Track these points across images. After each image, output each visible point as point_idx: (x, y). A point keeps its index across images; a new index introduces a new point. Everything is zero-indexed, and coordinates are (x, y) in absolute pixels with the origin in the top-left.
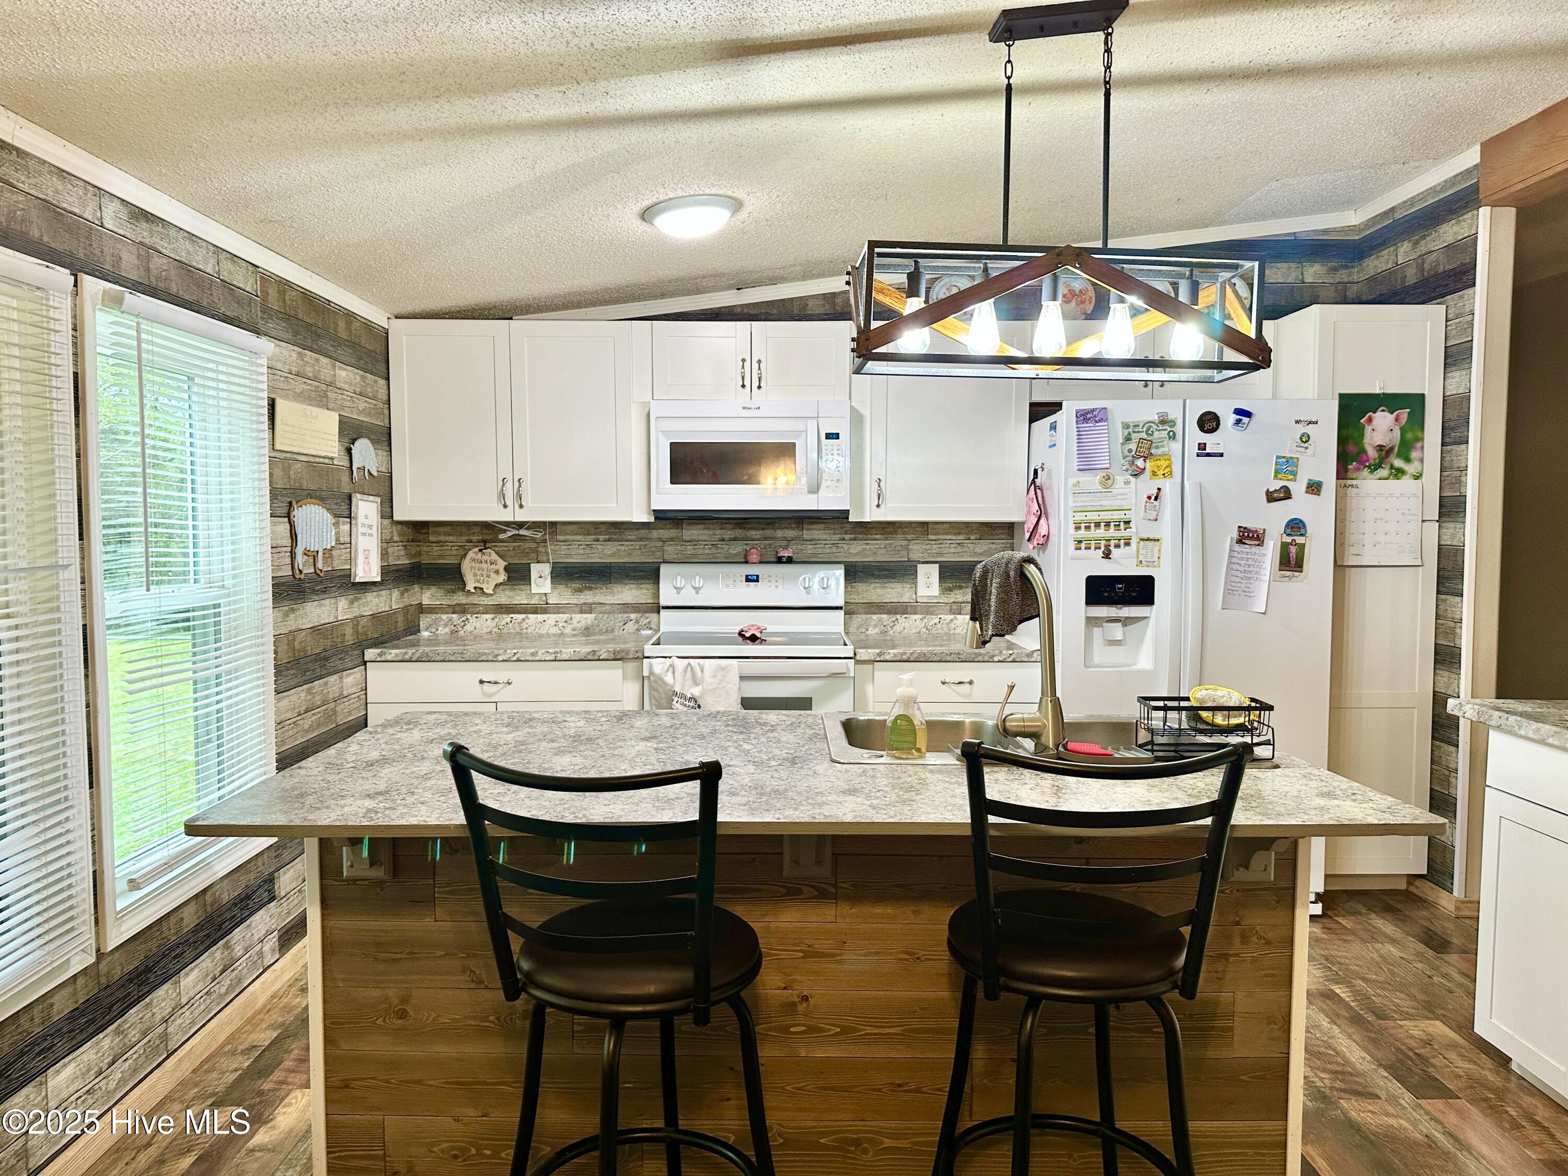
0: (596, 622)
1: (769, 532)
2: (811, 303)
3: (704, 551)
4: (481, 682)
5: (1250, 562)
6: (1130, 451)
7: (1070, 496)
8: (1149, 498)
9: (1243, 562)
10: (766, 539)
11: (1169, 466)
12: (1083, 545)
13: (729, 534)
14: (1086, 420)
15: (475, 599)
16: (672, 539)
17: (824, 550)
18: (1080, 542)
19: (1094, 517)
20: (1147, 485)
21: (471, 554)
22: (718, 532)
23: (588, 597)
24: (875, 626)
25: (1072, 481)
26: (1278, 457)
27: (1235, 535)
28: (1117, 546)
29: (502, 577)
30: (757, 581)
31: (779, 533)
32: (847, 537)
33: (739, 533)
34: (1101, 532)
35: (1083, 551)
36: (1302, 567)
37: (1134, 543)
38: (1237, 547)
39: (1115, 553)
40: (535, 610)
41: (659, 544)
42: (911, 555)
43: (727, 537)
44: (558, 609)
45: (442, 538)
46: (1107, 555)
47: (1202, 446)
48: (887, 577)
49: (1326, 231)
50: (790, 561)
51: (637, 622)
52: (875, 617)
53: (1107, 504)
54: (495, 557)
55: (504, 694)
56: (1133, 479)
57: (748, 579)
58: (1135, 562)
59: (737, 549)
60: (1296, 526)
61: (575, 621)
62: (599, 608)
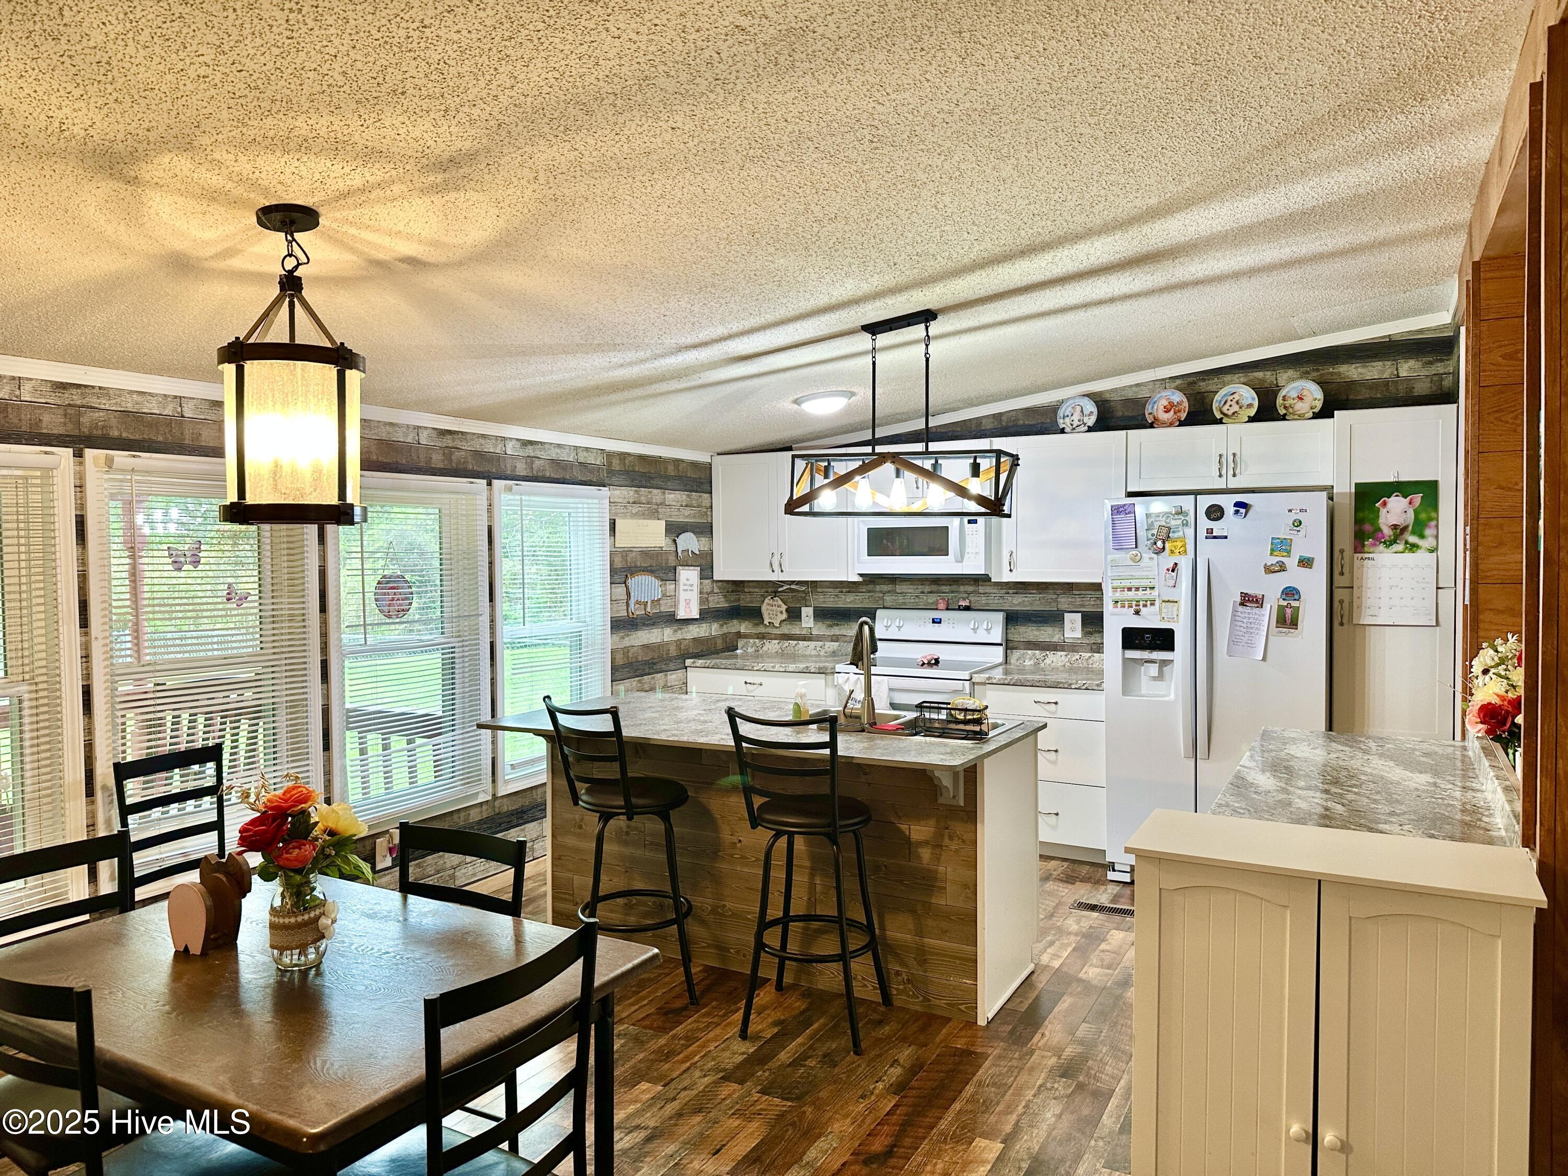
0: (840, 648)
1: (954, 587)
2: (984, 421)
3: (910, 600)
4: (746, 683)
5: (1251, 620)
6: (1153, 535)
7: (1109, 568)
8: (1168, 570)
9: (1245, 621)
10: (952, 592)
11: (1184, 546)
12: (1119, 604)
13: (927, 589)
14: (1119, 513)
15: (770, 630)
16: (889, 592)
17: (994, 601)
18: (1117, 602)
19: (1127, 583)
20: (1167, 560)
21: (767, 601)
22: (920, 587)
23: (836, 631)
24: (1030, 659)
25: (1110, 557)
26: (1273, 538)
27: (1238, 599)
28: (1145, 606)
29: (784, 616)
30: (940, 623)
31: (962, 588)
32: (1011, 591)
33: (934, 588)
34: (1131, 595)
35: (1119, 610)
36: (1296, 625)
37: (1157, 603)
38: (1240, 608)
39: (1144, 611)
40: (804, 639)
41: (881, 595)
42: (1059, 606)
43: (926, 591)
44: (818, 638)
45: (751, 590)
46: (1137, 613)
47: (1210, 531)
48: (1041, 622)
49: (1421, 331)
50: (967, 608)
52: (1030, 652)
53: (1136, 574)
54: (780, 602)
55: (758, 691)
56: (1155, 556)
57: (934, 622)
58: (1159, 617)
59: (932, 599)
60: (1290, 593)
61: (826, 647)
62: (843, 638)
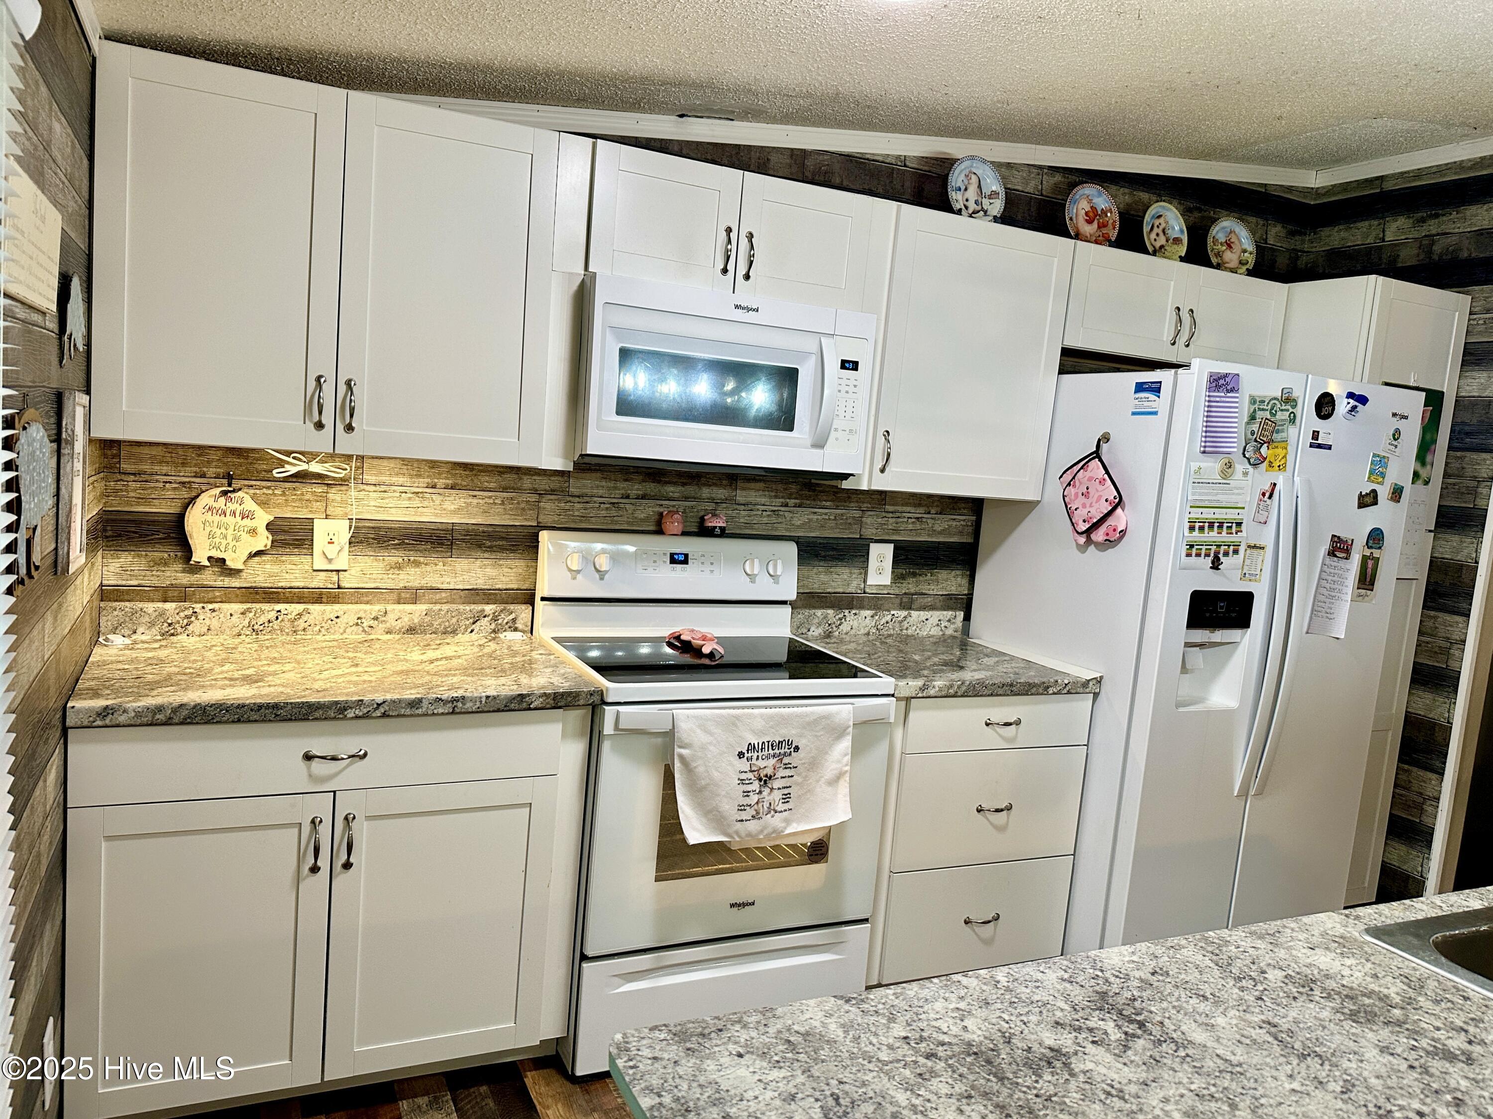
0: (428, 619)
3: (599, 512)
4: (308, 757)
5: (1335, 578)
6: (1253, 433)
7: (1191, 484)
8: (1264, 494)
9: (1330, 578)
11: (1285, 457)
12: (1194, 551)
13: (636, 489)
14: (1218, 388)
16: (552, 492)
17: (762, 520)
18: (1192, 546)
19: (1209, 515)
20: (1262, 478)
21: (205, 500)
22: (621, 485)
23: (411, 577)
24: (819, 625)
25: (1194, 466)
26: (1374, 455)
27: (1326, 546)
29: (263, 540)
30: (685, 561)
31: (706, 492)
33: (651, 488)
34: (1213, 536)
35: (1193, 559)
37: (1242, 550)
38: (1328, 560)
40: (318, 597)
41: (534, 498)
42: (862, 531)
43: (633, 493)
44: (360, 595)
45: (146, 467)
47: (1316, 435)
50: (723, 534)
51: (495, 619)
52: (819, 613)
53: (1224, 499)
54: (250, 505)
56: (1252, 470)
57: (673, 560)
58: (1239, 574)
59: (647, 510)
60: (1376, 538)
61: (391, 617)
62: (430, 595)
